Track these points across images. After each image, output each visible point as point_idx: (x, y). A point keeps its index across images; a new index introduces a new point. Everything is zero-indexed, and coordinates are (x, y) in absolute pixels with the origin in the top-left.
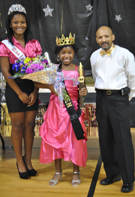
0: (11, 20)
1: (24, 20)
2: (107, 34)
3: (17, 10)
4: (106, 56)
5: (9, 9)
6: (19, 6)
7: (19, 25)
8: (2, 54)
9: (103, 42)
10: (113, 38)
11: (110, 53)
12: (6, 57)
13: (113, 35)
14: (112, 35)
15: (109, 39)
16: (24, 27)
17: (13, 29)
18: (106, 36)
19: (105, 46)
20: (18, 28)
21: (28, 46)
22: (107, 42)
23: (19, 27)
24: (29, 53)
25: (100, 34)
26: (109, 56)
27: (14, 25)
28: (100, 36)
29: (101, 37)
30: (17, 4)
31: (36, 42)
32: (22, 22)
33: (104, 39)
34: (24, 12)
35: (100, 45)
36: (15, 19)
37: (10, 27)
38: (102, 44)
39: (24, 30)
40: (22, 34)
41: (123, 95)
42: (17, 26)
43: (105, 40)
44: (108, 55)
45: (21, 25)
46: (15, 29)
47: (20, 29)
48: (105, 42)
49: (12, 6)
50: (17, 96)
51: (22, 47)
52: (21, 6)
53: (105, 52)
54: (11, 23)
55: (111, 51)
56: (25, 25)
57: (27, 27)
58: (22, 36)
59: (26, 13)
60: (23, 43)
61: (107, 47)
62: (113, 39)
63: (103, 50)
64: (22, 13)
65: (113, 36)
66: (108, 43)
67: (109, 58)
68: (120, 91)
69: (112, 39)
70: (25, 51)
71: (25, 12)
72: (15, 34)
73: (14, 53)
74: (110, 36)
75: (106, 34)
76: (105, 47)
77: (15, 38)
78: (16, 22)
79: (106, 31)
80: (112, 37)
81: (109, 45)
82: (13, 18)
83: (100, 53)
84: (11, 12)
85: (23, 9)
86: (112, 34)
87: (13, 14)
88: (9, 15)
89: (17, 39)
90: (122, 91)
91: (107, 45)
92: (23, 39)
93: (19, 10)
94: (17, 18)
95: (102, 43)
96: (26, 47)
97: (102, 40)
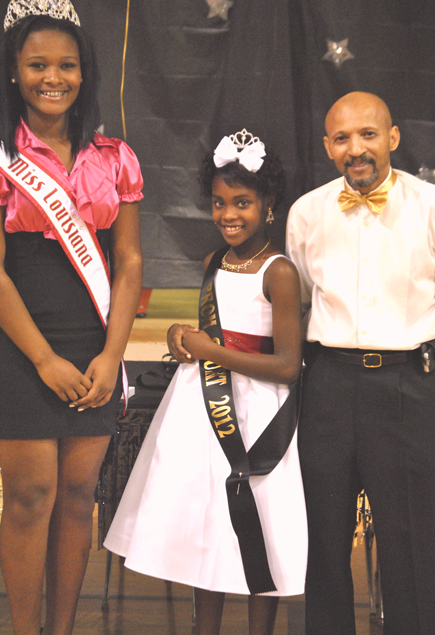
0: (18, 55)
1: (72, 55)
2: (372, 125)
3: (43, 13)
4: (363, 211)
5: (10, 7)
7: (51, 75)
9: (354, 158)
10: (392, 141)
11: (383, 201)
13: (395, 127)
14: (388, 130)
15: (376, 144)
16: (69, 88)
17: (26, 93)
18: (367, 133)
19: (361, 173)
20: (45, 87)
21: (84, 162)
22: (369, 155)
23: (49, 84)
24: (90, 191)
25: (341, 122)
26: (375, 214)
27: (30, 76)
28: (341, 132)
29: (344, 137)
31: (123, 148)
32: (65, 66)
33: (358, 146)
34: (72, 20)
35: (341, 168)
36: (35, 51)
37: (13, 81)
38: (348, 165)
39: (73, 95)
40: (60, 115)
41: (427, 369)
42: (42, 80)
43: (362, 148)
44: (374, 208)
45: (58, 76)
46: (34, 93)
47: (57, 95)
48: (362, 159)
51: (59, 163)
53: (360, 198)
54: (16, 67)
55: (386, 193)
56: (74, 77)
57: (82, 84)
58: (59, 124)
59: (78, 23)
61: (367, 177)
62: (395, 146)
64: (64, 25)
65: (394, 132)
66: (372, 162)
67: (376, 222)
68: (417, 353)
69: (388, 147)
70: (73, 182)
71: (76, 20)
72: (29, 110)
75: (365, 125)
76: (359, 178)
77: (30, 129)
78: (38, 61)
79: (368, 111)
80: (389, 138)
81: (375, 170)
82: (27, 46)
83: (340, 201)
84: (14, 15)
85: (65, 9)
86: (390, 122)
87: (27, 23)
88: (10, 30)
89: (40, 133)
90: (426, 355)
91: (366, 167)
93: (50, 12)
94: (44, 44)
95: (348, 159)
96: (76, 166)
97: (350, 148)
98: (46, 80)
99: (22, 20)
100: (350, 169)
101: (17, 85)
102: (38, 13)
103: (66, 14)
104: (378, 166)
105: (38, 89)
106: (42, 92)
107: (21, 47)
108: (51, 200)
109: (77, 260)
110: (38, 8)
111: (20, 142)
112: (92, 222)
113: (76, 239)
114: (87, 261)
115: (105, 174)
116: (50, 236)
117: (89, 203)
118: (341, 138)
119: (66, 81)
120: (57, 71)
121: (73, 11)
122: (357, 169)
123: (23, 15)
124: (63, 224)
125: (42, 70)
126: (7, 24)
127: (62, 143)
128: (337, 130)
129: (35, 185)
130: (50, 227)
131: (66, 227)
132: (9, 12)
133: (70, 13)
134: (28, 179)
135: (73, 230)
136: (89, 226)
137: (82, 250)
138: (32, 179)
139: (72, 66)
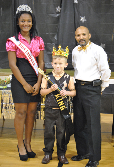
0: (19, 19)
1: (30, 19)
2: (85, 33)
3: (25, 10)
4: (82, 51)
5: (18, 9)
6: (27, 6)
7: (26, 23)
8: (10, 49)
9: (81, 40)
10: (89, 37)
11: (86, 49)
12: (13, 51)
14: (88, 34)
15: (86, 37)
16: (30, 26)
17: (20, 27)
18: (84, 35)
19: (82, 43)
20: (24, 26)
21: (33, 43)
22: (84, 39)
23: (25, 25)
24: (34, 49)
25: (78, 32)
26: (84, 52)
27: (21, 23)
28: (78, 34)
29: (79, 35)
30: (25, 5)
31: (41, 39)
32: (29, 21)
33: (82, 37)
34: (30, 12)
35: (78, 42)
36: (22, 18)
37: (18, 24)
38: (80, 41)
39: (30, 28)
40: (28, 32)
42: (24, 24)
44: (84, 50)
45: (27, 23)
46: (22, 27)
47: (27, 28)
49: (20, 6)
50: (22, 86)
51: (28, 43)
52: (28, 6)
53: (82, 48)
54: (18, 22)
56: (31, 23)
57: (32, 25)
58: (28, 34)
59: (32, 12)
60: (28, 39)
61: (84, 44)
62: (90, 38)
63: (81, 47)
64: (29, 13)
65: (90, 35)
66: (85, 41)
69: (88, 37)
70: (31, 47)
71: (31, 12)
72: (22, 31)
73: (20, 48)
74: (87, 34)
75: (83, 33)
76: (82, 44)
78: (23, 20)
79: (84, 30)
80: (89, 36)
81: (85, 42)
82: (21, 17)
84: (18, 11)
85: (29, 10)
86: (89, 33)
87: (21, 13)
88: (17, 14)
89: (24, 36)
91: (84, 42)
92: (29, 36)
93: (26, 10)
94: (24, 17)
95: (80, 40)
96: (31, 43)
97: (80, 38)
98: (25, 24)
99: (20, 12)
100: (80, 42)
101: (19, 25)
102: (23, 10)
103: (29, 11)
104: (86, 41)
105: (23, 26)
106: (24, 27)
107: (20, 18)
109: (32, 65)
110: (23, 9)
111: (19, 38)
112: (35, 55)
113: (32, 60)
114: (34, 65)
115: (37, 45)
116: (26, 59)
117: (34, 52)
118: (78, 36)
119: (29, 24)
120: (27, 22)
121: (31, 10)
122: (82, 42)
123: (20, 11)
125: (24, 22)
126: (17, 13)
127: (28, 38)
128: (77, 34)
130: (26, 57)
131: (30, 58)
132: (17, 10)
133: (30, 10)
136: (34, 56)
137: (33, 63)
139: (30, 21)
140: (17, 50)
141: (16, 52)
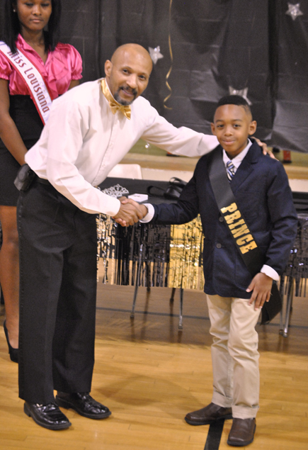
7: (36, 9)
12: (4, 79)
21: (52, 59)
23: (35, 15)
24: (56, 73)
27: (24, 9)
32: (44, 5)
37: (14, 11)
42: (31, 13)
45: (40, 10)
51: (39, 58)
54: (16, 4)
58: (39, 35)
60: (40, 50)
70: (47, 69)
72: (23, 28)
77: (23, 37)
89: (27, 40)
92: (42, 42)
96: (48, 60)
98: (34, 13)
108: (28, 73)
112: (56, 90)
113: (41, 96)
114: (46, 110)
115: (64, 66)
117: (55, 80)
120: (39, 7)
124: (34, 87)
125: (31, 7)
127: (39, 46)
129: (21, 64)
134: (17, 61)
135: (40, 91)
138: (20, 61)
139: (48, 5)
140: (11, 76)
141: (8, 82)
